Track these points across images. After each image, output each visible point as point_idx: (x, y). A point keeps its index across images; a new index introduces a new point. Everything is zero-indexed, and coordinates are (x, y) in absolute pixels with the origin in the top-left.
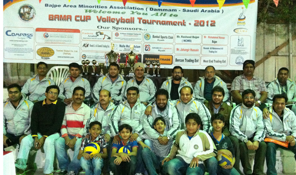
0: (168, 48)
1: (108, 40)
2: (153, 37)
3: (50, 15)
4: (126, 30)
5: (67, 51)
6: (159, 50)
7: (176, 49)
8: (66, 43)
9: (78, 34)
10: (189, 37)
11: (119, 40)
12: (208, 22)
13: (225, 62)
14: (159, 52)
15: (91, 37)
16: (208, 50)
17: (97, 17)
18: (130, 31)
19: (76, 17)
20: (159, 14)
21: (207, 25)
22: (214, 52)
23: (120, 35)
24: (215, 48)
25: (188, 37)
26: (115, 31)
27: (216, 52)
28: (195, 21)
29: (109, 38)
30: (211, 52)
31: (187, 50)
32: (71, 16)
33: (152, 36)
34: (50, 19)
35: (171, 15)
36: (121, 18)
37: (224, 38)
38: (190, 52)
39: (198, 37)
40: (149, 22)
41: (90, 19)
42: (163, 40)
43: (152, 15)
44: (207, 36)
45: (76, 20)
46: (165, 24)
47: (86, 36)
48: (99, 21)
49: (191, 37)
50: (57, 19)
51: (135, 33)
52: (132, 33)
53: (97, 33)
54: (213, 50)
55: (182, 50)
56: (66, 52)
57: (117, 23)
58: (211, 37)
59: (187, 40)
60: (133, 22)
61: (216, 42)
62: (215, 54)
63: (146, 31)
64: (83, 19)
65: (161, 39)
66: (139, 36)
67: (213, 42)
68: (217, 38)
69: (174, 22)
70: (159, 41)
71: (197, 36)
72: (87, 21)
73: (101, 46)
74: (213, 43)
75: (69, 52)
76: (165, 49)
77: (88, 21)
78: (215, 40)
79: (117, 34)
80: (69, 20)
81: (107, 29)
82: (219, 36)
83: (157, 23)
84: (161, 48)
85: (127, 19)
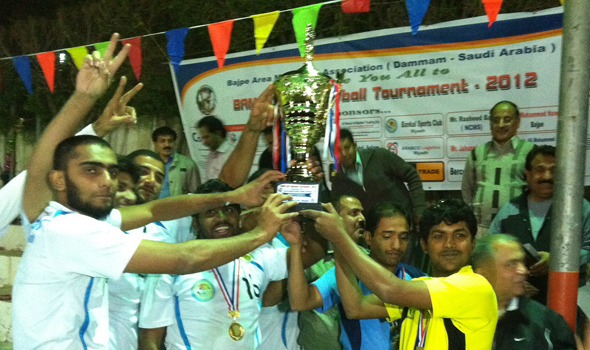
0: (435, 148)
2: (404, 125)
6: (415, 153)
7: (449, 148)
10: (477, 119)
12: (518, 78)
14: (416, 156)
18: (358, 116)
20: (412, 74)
21: (518, 86)
25: (473, 119)
28: (489, 78)
33: (400, 124)
34: (235, 109)
35: (435, 72)
36: (343, 91)
42: (423, 131)
43: (399, 77)
46: (424, 93)
49: (481, 118)
50: (244, 107)
51: (369, 120)
52: (362, 120)
55: (463, 148)
58: (528, 115)
59: (473, 125)
60: (365, 98)
61: (541, 125)
63: (388, 114)
65: (419, 128)
66: (376, 125)
67: (533, 125)
68: (543, 114)
69: (444, 86)
70: (413, 134)
74: (534, 129)
76: (428, 148)
78: (537, 120)
82: (547, 109)
83: (409, 95)
84: (418, 148)
85: (354, 93)
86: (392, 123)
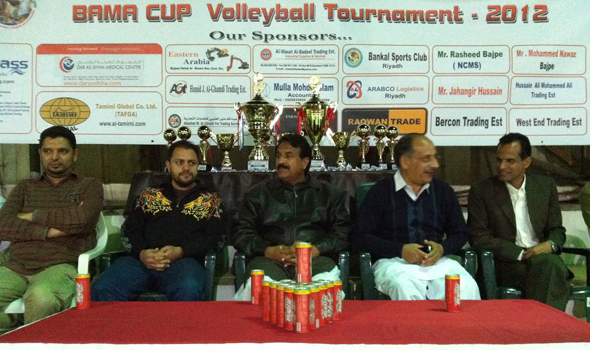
0: (414, 89)
1: (242, 71)
2: (371, 57)
3: (75, 8)
4: (293, 42)
5: (127, 107)
6: (387, 96)
7: (436, 91)
8: (123, 83)
9: (157, 57)
10: (474, 55)
11: (272, 70)
12: (525, 10)
13: (578, 123)
14: (389, 100)
15: (193, 66)
16: (530, 90)
17: (210, 6)
18: (303, 42)
19: (150, 8)
21: (525, 19)
22: (545, 96)
23: (275, 55)
24: (548, 86)
25: (469, 55)
26: (260, 45)
27: (553, 95)
28: (490, 8)
29: (244, 66)
30: (539, 95)
31: (470, 92)
32: (134, 7)
33: (366, 56)
34: (76, 19)
36: (278, 6)
37: (573, 55)
38: (477, 98)
39: (501, 54)
40: (358, 15)
41: (188, 13)
42: (399, 66)
44: (525, 50)
45: (150, 18)
46: (402, 19)
47: (179, 62)
48: (215, 17)
49: (478, 55)
50: (96, 18)
51: (318, 48)
52: (308, 49)
53: (209, 52)
54: (543, 90)
55: (455, 92)
56: (125, 110)
57: (267, 23)
58: (538, 54)
59: (468, 61)
60: (312, 18)
61: (552, 67)
62: (549, 100)
63: (348, 41)
64: (168, 14)
65: (394, 63)
66: (329, 56)
67: (542, 66)
68: (554, 54)
69: (429, 13)
70: (386, 70)
71: (497, 50)
72: (180, 19)
73: (221, 90)
74: (544, 71)
75: (131, 110)
76: (406, 90)
77: (184, 19)
78: (547, 60)
79: (266, 55)
80: (130, 18)
81: (238, 41)
82: (560, 49)
83: (380, 19)
84: (392, 89)
85: (293, 11)
86: (353, 54)
